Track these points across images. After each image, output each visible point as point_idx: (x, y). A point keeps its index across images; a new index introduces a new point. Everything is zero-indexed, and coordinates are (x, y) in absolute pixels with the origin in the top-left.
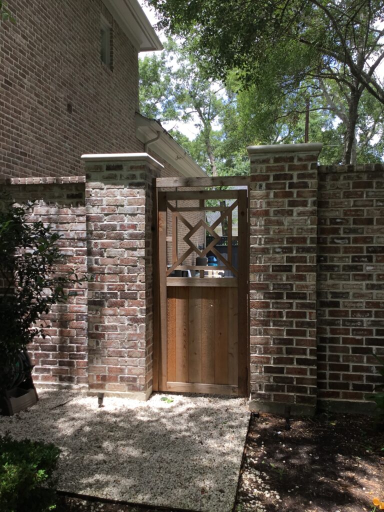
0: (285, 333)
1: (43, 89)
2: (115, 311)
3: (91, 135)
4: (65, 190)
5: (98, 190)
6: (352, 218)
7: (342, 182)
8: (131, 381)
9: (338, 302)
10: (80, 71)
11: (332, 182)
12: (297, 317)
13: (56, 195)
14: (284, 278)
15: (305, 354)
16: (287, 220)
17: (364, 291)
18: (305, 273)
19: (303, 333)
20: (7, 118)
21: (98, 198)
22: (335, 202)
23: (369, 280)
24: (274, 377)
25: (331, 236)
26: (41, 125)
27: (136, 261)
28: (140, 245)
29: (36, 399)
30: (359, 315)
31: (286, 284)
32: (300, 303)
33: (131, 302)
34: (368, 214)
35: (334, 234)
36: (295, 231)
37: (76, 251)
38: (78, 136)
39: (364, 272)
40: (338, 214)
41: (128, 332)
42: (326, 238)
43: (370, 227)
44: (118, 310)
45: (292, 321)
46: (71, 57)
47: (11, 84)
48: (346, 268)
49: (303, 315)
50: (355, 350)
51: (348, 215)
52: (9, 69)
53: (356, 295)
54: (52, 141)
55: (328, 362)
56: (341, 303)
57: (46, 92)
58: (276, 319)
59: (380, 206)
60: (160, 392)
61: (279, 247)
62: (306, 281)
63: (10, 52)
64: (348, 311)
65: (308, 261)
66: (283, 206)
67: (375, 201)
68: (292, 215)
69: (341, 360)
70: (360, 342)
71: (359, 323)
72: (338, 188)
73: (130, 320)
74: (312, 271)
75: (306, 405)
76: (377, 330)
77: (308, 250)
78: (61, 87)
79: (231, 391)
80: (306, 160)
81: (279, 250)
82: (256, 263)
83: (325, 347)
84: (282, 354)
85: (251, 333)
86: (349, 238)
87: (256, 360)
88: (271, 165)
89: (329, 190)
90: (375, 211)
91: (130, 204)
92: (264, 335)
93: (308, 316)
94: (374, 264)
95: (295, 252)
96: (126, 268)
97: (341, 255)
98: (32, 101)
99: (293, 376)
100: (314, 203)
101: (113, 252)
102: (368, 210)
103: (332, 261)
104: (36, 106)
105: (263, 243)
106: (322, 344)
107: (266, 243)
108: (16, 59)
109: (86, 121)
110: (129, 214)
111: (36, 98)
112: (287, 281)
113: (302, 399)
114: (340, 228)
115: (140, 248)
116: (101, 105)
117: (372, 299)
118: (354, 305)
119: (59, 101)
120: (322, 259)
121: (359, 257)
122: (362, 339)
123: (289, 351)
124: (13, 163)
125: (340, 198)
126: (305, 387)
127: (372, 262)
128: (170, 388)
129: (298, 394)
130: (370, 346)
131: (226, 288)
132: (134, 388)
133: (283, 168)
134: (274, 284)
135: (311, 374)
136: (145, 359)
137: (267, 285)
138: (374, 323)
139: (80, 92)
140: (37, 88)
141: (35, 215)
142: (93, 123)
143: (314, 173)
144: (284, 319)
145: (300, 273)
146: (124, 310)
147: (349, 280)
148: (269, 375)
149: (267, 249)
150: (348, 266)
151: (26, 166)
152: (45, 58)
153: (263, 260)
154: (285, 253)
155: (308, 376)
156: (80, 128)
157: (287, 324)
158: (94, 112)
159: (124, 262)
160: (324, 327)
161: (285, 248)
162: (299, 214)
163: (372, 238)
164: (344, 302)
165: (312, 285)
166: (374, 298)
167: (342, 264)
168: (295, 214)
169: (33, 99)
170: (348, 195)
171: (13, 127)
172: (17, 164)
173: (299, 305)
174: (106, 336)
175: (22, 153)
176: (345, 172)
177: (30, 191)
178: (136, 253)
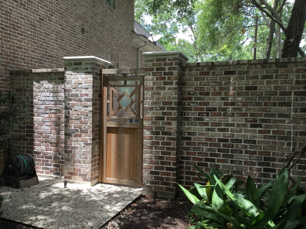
0: (160, 153)
1: (65, 21)
2: (77, 139)
3: (98, 45)
4: (57, 75)
5: (70, 76)
6: (199, 92)
7: (194, 72)
8: (84, 176)
9: (191, 138)
10: (91, 10)
11: (189, 72)
12: (167, 145)
13: (53, 78)
14: (161, 124)
15: (170, 164)
16: (162, 92)
17: (204, 132)
18: (171, 121)
19: (170, 154)
20: (40, 38)
21: (70, 80)
22: (190, 83)
23: (207, 126)
24: (155, 177)
25: (188, 101)
26: (63, 40)
27: (88, 113)
28: (90, 104)
29: (38, 182)
30: (201, 145)
31: (161, 127)
32: (168, 137)
33: (85, 134)
34: (207, 90)
35: (189, 100)
36: (166, 98)
37: (62, 107)
38: (89, 45)
39: (204, 121)
40: (191, 89)
41: (83, 150)
42: (186, 102)
43: (208, 96)
44: (79, 139)
45: (164, 147)
46: (85, 3)
47: (43, 20)
48: (195, 119)
49: (169, 144)
50: (199, 164)
51: (197, 90)
52: (42, 12)
53: (200, 134)
54: (70, 49)
55: (185, 170)
56: (192, 138)
57: (67, 23)
58: (156, 146)
59: (213, 85)
60: (102, 183)
61: (158, 107)
62: (171, 125)
63: (43, 3)
64: (195, 142)
65: (173, 114)
66: (160, 84)
67: (211, 82)
68: (165, 89)
69: (191, 169)
70: (201, 159)
71: (201, 149)
72: (191, 75)
73: (84, 144)
74: (175, 120)
75: (170, 192)
76: (211, 154)
77: (173, 109)
78: (78, 20)
79: (138, 184)
80: (172, 60)
81: (159, 108)
82: (147, 115)
83: (183, 162)
84: (159, 164)
85: (144, 153)
86: (197, 103)
87: (146, 167)
88: (155, 63)
89: (187, 76)
90: (211, 88)
91: (85, 83)
92: (150, 154)
93: (172, 145)
94: (210, 117)
95: (166, 110)
96: (83, 116)
97: (193, 112)
98: (57, 28)
99: (164, 176)
100: (176, 83)
101: (76, 108)
102: (207, 87)
103: (188, 115)
104: (59, 31)
105: (150, 104)
106: (182, 160)
107: (152, 104)
108: (47, 7)
109: (95, 37)
110: (85, 88)
111: (60, 27)
112: (162, 125)
113: (168, 189)
114: (192, 97)
115: (90, 106)
116: (106, 28)
117: (208, 136)
118: (199, 139)
119: (76, 27)
120: (183, 113)
121: (202, 113)
122: (203, 158)
123: (162, 163)
124: (44, 61)
125: (193, 81)
126: (170, 183)
127: (209, 116)
128: (107, 181)
129: (166, 186)
130: (206, 162)
131: (136, 128)
132: (85, 180)
133: (160, 64)
134: (155, 127)
135: (173, 176)
136: (91, 164)
137: (152, 127)
138: (209, 150)
139: (91, 22)
140: (60, 21)
141: (43, 88)
142: (99, 38)
143: (176, 67)
144: (160, 146)
145: (169, 121)
146: (81, 139)
147: (196, 125)
148: (152, 175)
149: (152, 108)
150: (196, 118)
151: (52, 63)
152: (67, 5)
153: (150, 113)
154: (161, 110)
155: (172, 177)
156: (90, 41)
157: (161, 148)
158: (101, 32)
159: (82, 113)
160: (183, 151)
161: (162, 107)
162: (169, 89)
163: (209, 103)
164: (193, 138)
165: (175, 128)
166: (209, 135)
167: (193, 117)
168: (166, 89)
169: (57, 27)
170: (197, 79)
171: (44, 42)
172: (46, 62)
173: (168, 138)
174: (73, 152)
175: (49, 56)
176: (195, 67)
177: (41, 76)
178: (88, 109)
